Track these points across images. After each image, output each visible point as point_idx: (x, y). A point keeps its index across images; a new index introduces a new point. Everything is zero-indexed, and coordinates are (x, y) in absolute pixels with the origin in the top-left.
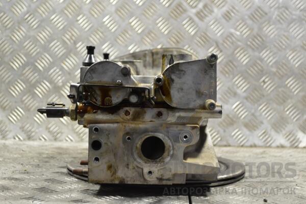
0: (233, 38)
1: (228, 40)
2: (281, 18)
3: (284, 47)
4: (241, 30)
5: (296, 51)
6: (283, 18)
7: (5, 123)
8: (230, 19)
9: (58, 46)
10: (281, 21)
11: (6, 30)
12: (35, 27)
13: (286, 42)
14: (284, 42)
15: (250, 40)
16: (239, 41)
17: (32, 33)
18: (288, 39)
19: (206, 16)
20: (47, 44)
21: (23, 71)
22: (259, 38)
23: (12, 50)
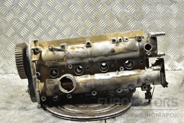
0: (126, 14)
1: (123, 16)
2: (152, 2)
3: (153, 18)
4: (130, 10)
5: (160, 19)
6: (153, 2)
7: (6, 65)
8: (124, 4)
9: (31, 23)
10: (152, 4)
11: (2, 15)
12: (18, 13)
13: (154, 15)
14: (153, 16)
15: (135, 15)
16: (129, 16)
17: (16, 17)
18: (155, 14)
19: (111, 3)
20: (25, 23)
21: (13, 38)
22: (140, 14)
23: (6, 26)
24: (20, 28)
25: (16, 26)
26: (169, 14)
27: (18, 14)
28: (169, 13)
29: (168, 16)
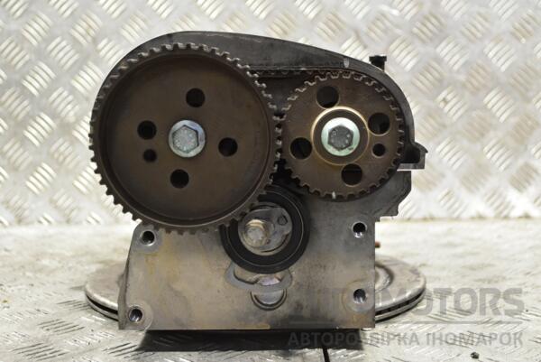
24: (24, 65)
25: (13, 58)
26: (531, 21)
27: (21, 16)
28: (534, 19)
29: (529, 28)
